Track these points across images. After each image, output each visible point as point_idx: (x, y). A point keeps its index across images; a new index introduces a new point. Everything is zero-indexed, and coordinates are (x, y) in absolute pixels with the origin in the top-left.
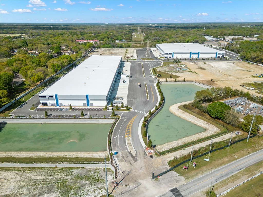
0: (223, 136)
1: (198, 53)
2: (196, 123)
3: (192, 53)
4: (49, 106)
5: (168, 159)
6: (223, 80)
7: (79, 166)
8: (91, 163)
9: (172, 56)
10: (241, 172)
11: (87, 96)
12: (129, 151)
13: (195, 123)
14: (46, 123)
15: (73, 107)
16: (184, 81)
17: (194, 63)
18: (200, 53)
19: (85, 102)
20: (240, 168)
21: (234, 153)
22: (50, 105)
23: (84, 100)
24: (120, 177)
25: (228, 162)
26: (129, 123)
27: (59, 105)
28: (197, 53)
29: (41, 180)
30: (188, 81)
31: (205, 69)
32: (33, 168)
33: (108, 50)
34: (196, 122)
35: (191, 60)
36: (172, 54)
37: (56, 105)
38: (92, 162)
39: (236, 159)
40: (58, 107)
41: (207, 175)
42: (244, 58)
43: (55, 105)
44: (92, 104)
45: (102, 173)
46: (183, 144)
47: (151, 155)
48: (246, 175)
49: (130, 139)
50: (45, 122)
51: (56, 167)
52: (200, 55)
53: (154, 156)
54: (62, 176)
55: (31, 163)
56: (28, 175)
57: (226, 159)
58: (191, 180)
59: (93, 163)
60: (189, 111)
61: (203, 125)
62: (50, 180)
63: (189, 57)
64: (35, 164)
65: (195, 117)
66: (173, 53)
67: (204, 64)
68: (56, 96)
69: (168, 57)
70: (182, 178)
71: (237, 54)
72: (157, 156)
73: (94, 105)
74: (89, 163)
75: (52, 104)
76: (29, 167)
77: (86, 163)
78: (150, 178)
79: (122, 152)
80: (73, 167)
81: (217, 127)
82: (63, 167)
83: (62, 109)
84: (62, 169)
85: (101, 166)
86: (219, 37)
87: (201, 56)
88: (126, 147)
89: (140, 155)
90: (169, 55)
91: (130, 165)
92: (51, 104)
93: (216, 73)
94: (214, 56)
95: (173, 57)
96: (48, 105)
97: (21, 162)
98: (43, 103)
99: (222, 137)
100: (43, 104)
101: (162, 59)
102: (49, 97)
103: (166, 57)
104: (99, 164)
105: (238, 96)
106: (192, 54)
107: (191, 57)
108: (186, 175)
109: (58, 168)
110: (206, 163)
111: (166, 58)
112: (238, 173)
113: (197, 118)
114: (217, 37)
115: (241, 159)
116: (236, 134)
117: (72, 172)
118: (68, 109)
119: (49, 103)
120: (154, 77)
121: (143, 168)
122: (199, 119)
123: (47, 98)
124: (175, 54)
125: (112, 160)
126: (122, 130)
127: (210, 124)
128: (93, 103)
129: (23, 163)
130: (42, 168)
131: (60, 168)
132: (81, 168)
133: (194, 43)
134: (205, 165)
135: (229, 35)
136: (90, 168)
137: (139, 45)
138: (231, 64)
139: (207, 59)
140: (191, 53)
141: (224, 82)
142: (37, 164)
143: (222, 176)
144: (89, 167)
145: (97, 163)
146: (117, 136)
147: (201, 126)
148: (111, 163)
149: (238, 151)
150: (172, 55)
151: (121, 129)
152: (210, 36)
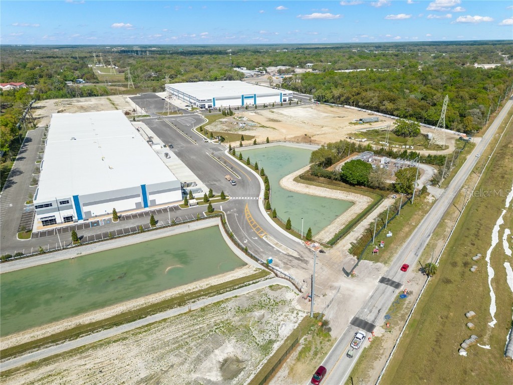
0: (383, 204)
1: (253, 95)
2: (335, 197)
3: (244, 96)
4: (59, 223)
5: (345, 248)
6: (318, 133)
7: (227, 295)
8: (246, 286)
9: (212, 104)
10: (432, 238)
11: (143, 187)
12: (285, 253)
13: (333, 197)
14: (84, 253)
15: (118, 215)
16: (268, 141)
17: (255, 113)
18: (258, 97)
19: (140, 199)
20: (428, 234)
21: (409, 220)
22: (63, 221)
23: (138, 196)
24: (306, 289)
25: (410, 232)
26: (247, 218)
27: (84, 216)
28: (252, 97)
29: (184, 337)
30: (273, 142)
31: (280, 121)
32: (147, 326)
33: (69, 102)
34: (333, 195)
35: (247, 108)
36: (212, 100)
37: (77, 218)
38: (245, 283)
39: (415, 226)
40: (81, 222)
41: (403, 253)
42: (321, 100)
43: (74, 219)
44: (153, 202)
45: (272, 294)
46: (344, 226)
47: (319, 250)
48: (439, 239)
49: (272, 238)
50: (81, 253)
51: (190, 311)
52: (257, 99)
53: (325, 250)
54: (214, 318)
55: (140, 319)
56: (149, 339)
57: (406, 229)
58: (392, 263)
59: (249, 284)
60: (315, 183)
61: (345, 198)
62: (199, 330)
63: (241, 104)
64: (149, 317)
65: (328, 189)
66: (214, 98)
67: (270, 113)
68: (76, 198)
69: (207, 107)
70: (379, 264)
71: (304, 94)
72: (329, 248)
73: (157, 203)
74: (243, 287)
75: (67, 218)
76: (138, 326)
77: (238, 288)
78: (343, 277)
79: (277, 257)
80: (218, 300)
81: (365, 196)
82: (202, 306)
83: (97, 223)
84: (203, 310)
85: (263, 284)
86: (257, 69)
87: (260, 101)
88: (275, 249)
89: (304, 253)
90: (207, 102)
91: (304, 270)
92: (64, 218)
93: (301, 125)
94: (277, 100)
95: (214, 105)
96: (58, 221)
97: (117, 324)
98: (44, 220)
99: (381, 205)
100: (43, 222)
101: (197, 112)
102: (59, 203)
103: (203, 107)
104: (259, 283)
105: (357, 152)
106: (246, 98)
107: (245, 104)
108: (381, 259)
109: (194, 310)
110: (391, 240)
111: (204, 109)
112: (430, 240)
113: (331, 190)
114: (253, 69)
115: (420, 224)
116: (392, 198)
117: (224, 308)
118: (110, 220)
119: (59, 216)
120: (215, 142)
121: (324, 267)
122: (334, 191)
123: (55, 206)
124: (217, 100)
125: (273, 271)
126: (245, 229)
127: (353, 194)
128: (155, 200)
129: (121, 324)
130: (165, 320)
131: (197, 310)
132: (233, 297)
133: (225, 80)
134: (391, 243)
135: (269, 64)
136: (247, 294)
137: (123, 89)
138: (310, 109)
139: (270, 105)
140: (243, 98)
141: (322, 136)
142: (153, 316)
143: (419, 249)
144: (245, 293)
145: (256, 282)
146: (246, 238)
147: (343, 199)
148: (277, 275)
149: (411, 218)
150: (212, 102)
151: (243, 229)
152: (242, 68)
